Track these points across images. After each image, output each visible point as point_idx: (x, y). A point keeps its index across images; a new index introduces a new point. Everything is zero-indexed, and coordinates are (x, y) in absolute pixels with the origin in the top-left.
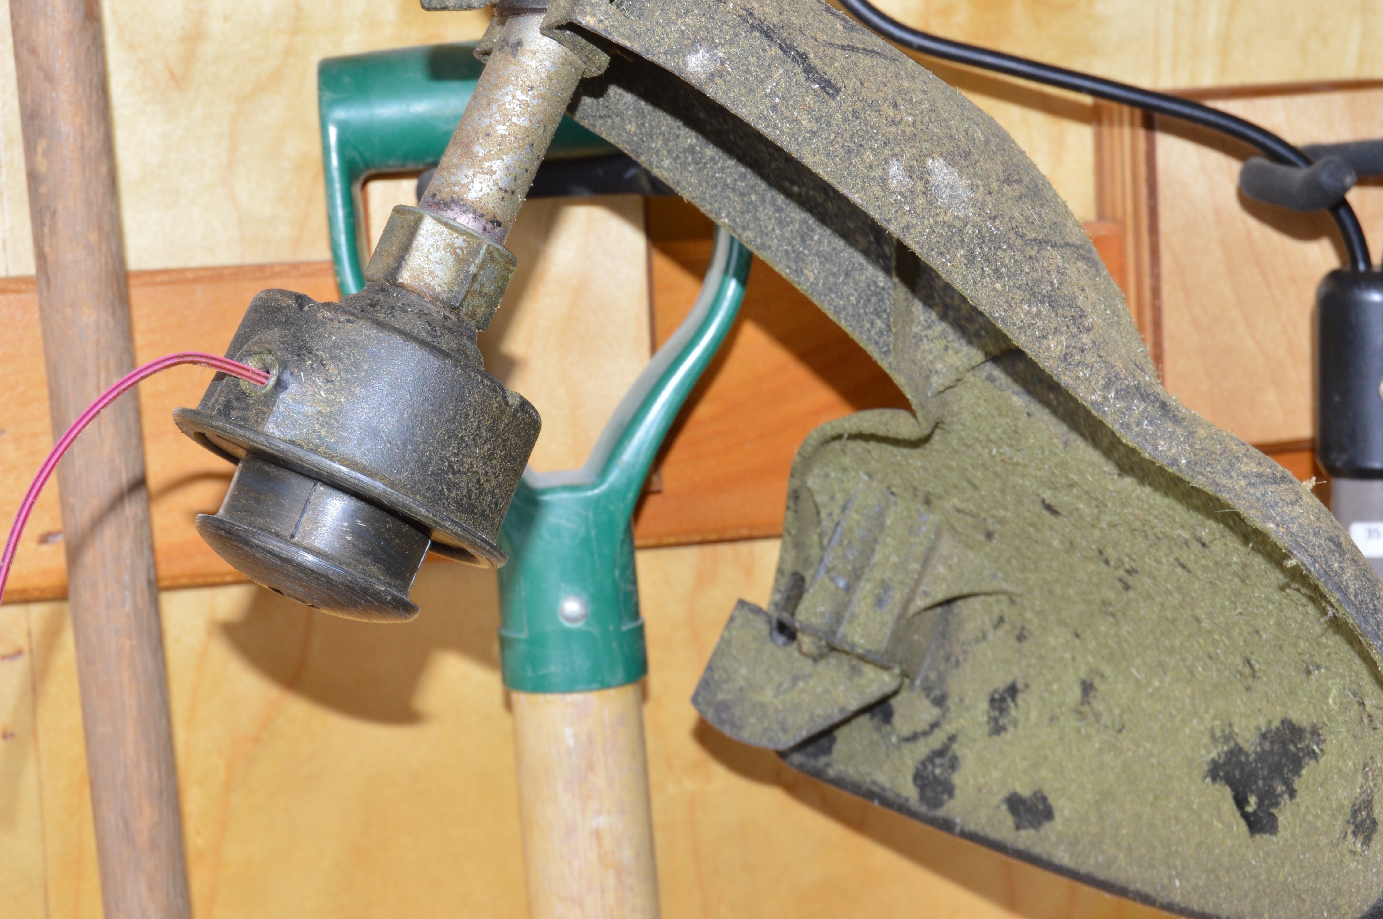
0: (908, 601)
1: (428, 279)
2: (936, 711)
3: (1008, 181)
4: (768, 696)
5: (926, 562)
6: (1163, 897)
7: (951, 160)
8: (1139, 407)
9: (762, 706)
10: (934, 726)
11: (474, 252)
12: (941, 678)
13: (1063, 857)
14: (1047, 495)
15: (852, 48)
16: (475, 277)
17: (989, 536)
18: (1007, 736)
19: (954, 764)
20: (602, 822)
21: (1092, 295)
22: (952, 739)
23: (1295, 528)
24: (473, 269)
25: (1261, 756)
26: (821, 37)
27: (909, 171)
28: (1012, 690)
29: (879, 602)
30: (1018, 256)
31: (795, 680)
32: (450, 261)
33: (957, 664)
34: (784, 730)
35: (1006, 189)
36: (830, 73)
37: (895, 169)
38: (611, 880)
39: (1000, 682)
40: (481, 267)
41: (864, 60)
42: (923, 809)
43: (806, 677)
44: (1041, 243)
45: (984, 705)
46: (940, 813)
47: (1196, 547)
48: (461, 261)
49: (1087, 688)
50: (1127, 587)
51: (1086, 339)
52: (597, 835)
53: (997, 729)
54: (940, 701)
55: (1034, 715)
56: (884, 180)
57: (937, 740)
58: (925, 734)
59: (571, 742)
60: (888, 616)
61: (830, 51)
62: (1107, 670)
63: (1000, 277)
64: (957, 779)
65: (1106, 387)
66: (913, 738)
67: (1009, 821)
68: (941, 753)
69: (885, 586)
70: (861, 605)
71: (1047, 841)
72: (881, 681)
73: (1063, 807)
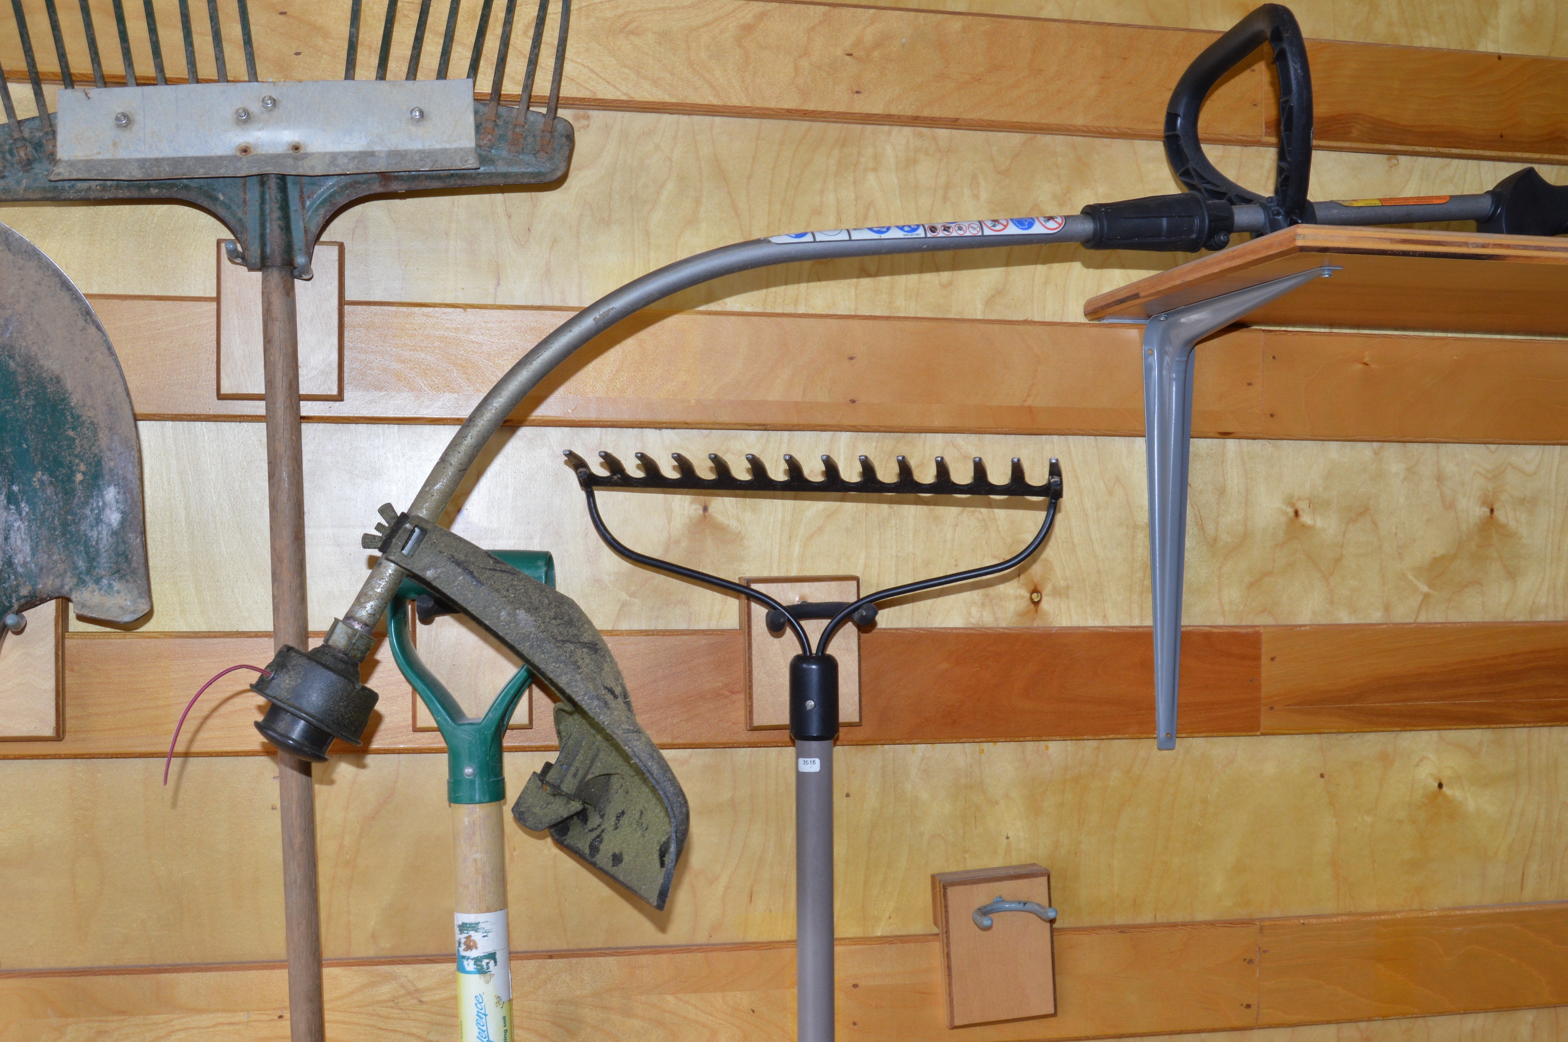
0: (585, 775)
1: (338, 644)
2: (601, 820)
3: (555, 618)
4: (537, 810)
5: (593, 761)
7: (528, 610)
8: (596, 703)
9: (535, 814)
10: (599, 826)
11: (355, 635)
12: (604, 807)
15: (495, 570)
16: (354, 644)
18: (618, 830)
19: (601, 842)
20: (478, 856)
21: (587, 661)
22: (603, 831)
24: (354, 641)
26: (481, 565)
27: (509, 614)
28: (623, 813)
29: (575, 775)
30: (552, 646)
31: (548, 804)
32: (346, 638)
33: (610, 802)
34: (541, 824)
35: (553, 621)
38: (480, 879)
39: (620, 809)
40: (357, 640)
41: (498, 574)
42: (589, 858)
43: (552, 803)
44: (564, 642)
45: (614, 819)
46: (594, 860)
48: (350, 638)
49: (642, 813)
51: (578, 677)
52: (475, 860)
53: (616, 828)
54: (602, 817)
55: (626, 822)
56: (499, 617)
57: (598, 832)
58: (596, 829)
59: (467, 823)
60: (576, 782)
61: (484, 571)
63: (544, 653)
64: (601, 847)
65: (585, 694)
66: (591, 831)
67: (610, 864)
68: (598, 837)
69: (577, 770)
70: (569, 776)
71: (619, 872)
72: (576, 806)
73: (626, 858)
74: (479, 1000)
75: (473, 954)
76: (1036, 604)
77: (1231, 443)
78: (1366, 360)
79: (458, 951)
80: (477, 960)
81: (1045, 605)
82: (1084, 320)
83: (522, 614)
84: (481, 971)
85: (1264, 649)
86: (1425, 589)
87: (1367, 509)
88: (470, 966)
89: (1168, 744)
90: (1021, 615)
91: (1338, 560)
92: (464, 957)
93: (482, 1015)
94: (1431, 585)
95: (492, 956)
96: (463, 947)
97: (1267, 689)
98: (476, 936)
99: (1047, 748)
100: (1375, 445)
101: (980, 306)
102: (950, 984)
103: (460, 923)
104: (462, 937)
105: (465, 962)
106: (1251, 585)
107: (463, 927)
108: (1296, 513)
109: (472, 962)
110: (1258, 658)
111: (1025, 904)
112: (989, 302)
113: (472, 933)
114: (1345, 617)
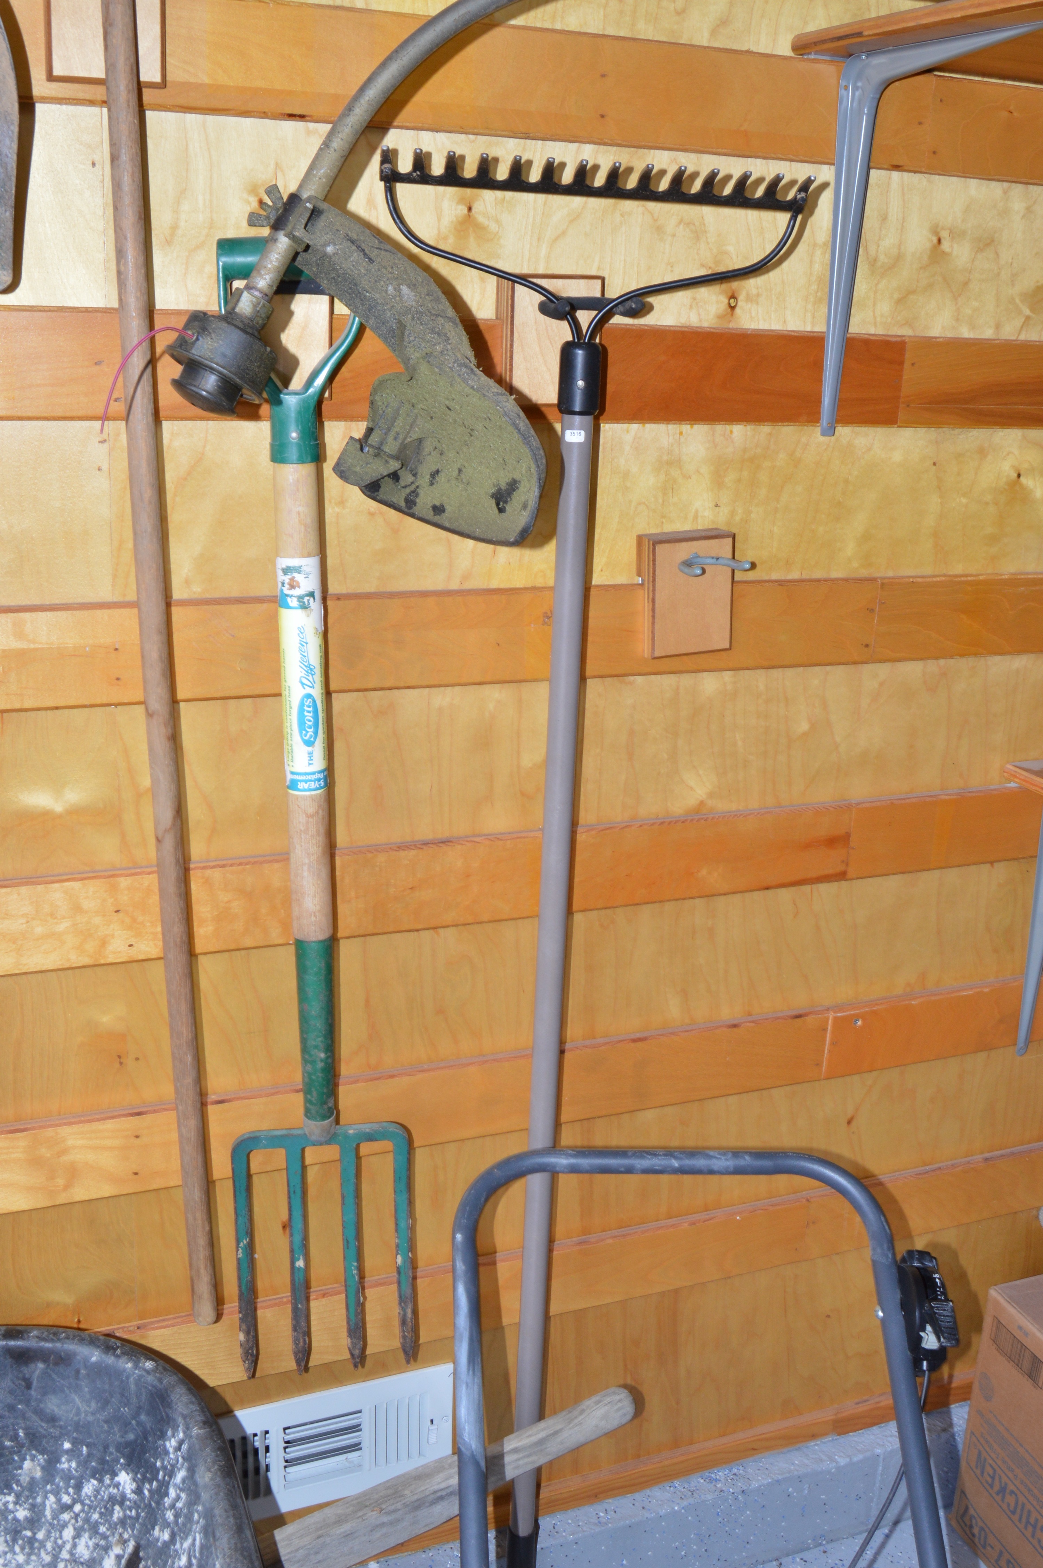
0: (405, 438)
1: (244, 311)
2: (413, 478)
3: (428, 295)
4: (358, 469)
5: (411, 426)
6: (473, 535)
7: (409, 286)
8: (464, 369)
9: (356, 472)
10: (413, 483)
11: (259, 304)
12: (416, 467)
13: (447, 524)
14: (447, 402)
15: (380, 249)
16: (258, 311)
17: (432, 418)
18: (434, 486)
19: (417, 495)
20: (301, 509)
21: (453, 333)
22: (417, 487)
23: (506, 409)
24: (258, 309)
25: (506, 490)
26: (370, 244)
27: (395, 289)
28: (438, 472)
29: (395, 439)
30: (428, 318)
31: (367, 464)
32: (251, 306)
33: (421, 463)
34: (362, 481)
35: (427, 297)
36: (372, 256)
37: (390, 288)
38: (303, 528)
39: (434, 469)
40: (261, 308)
41: (383, 253)
42: (406, 510)
43: (370, 463)
44: (437, 315)
45: (429, 476)
46: (411, 511)
47: (488, 420)
48: (255, 306)
49: (460, 471)
50: (471, 436)
51: (449, 347)
52: (299, 513)
53: (432, 484)
54: (415, 475)
55: (443, 479)
56: (386, 291)
57: (413, 488)
58: (409, 485)
59: (291, 481)
60: (398, 443)
61: (372, 249)
62: (466, 465)
63: (422, 324)
64: (418, 500)
65: (454, 363)
66: (405, 487)
67: (432, 513)
68: (413, 492)
69: (398, 434)
70: (390, 439)
71: (442, 519)
72: (394, 465)
73: (448, 509)
74: (301, 631)
75: (297, 592)
76: (733, 308)
77: (895, 175)
78: (1011, 108)
79: (282, 591)
80: (300, 598)
81: (738, 310)
82: (793, 55)
83: (405, 289)
84: (304, 607)
85: (908, 355)
86: (1027, 312)
87: (993, 241)
88: (293, 602)
89: (830, 431)
90: (720, 317)
91: (966, 284)
92: (287, 595)
93: (303, 643)
94: (1032, 309)
95: (312, 594)
96: (287, 586)
97: (906, 389)
98: (298, 577)
99: (731, 432)
100: (1006, 185)
101: (706, 34)
102: (653, 623)
103: (284, 567)
104: (287, 579)
105: (289, 599)
106: (899, 301)
107: (286, 571)
108: (939, 241)
109: (295, 600)
110: (901, 363)
111: (718, 559)
112: (714, 32)
113: (296, 575)
114: (966, 333)
